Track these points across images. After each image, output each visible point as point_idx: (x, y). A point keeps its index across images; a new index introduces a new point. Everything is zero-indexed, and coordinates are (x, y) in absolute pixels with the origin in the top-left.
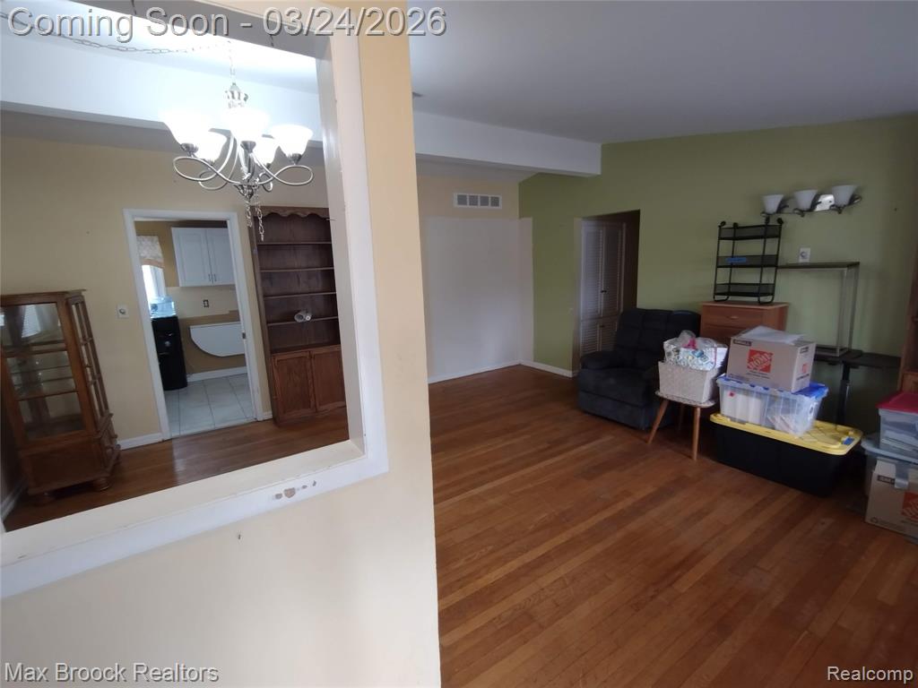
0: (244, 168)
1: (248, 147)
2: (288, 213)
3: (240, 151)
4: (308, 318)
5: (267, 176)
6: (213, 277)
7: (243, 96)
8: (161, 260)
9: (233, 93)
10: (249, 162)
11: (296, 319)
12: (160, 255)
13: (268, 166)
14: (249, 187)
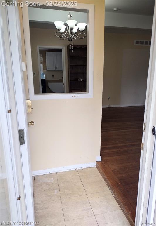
0: (70, 34)
1: (72, 29)
2: (79, 47)
3: (69, 30)
4: (82, 80)
5: (75, 36)
6: (56, 68)
7: (71, 16)
8: (42, 62)
9: (69, 15)
10: (71, 32)
11: (78, 80)
12: (42, 60)
13: (75, 33)
14: (71, 39)
